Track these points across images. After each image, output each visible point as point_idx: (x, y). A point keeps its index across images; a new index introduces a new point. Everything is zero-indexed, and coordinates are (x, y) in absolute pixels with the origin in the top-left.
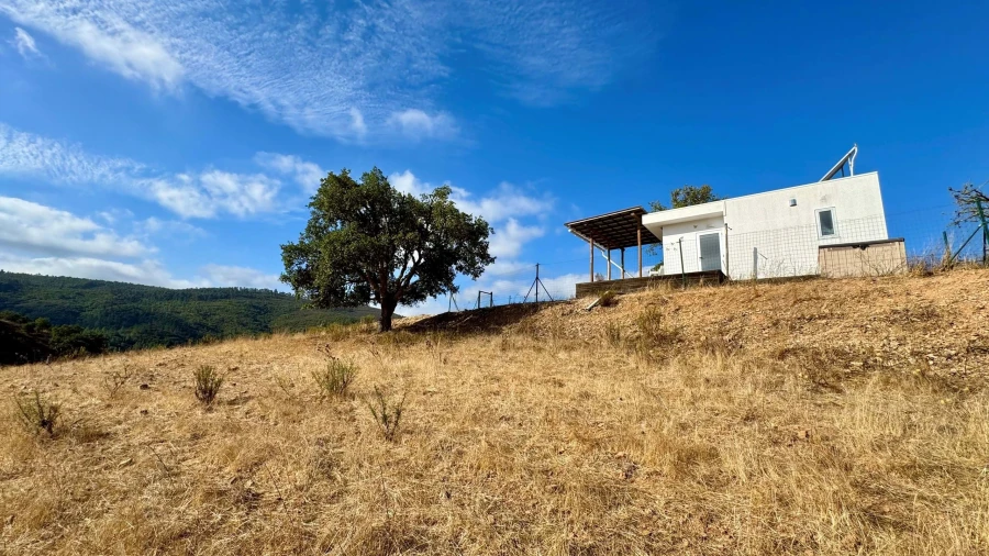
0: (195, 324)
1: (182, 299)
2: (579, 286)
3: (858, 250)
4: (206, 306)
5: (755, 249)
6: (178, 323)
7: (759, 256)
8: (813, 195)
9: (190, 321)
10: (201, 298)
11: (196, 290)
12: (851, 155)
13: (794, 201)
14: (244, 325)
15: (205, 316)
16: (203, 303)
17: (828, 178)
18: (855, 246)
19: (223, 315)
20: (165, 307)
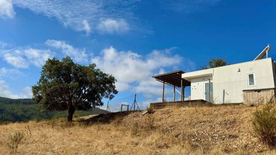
0: (21, 115)
1: (16, 103)
2: (151, 104)
3: (257, 92)
4: (26, 107)
5: (224, 90)
6: (13, 115)
7: (225, 93)
8: (247, 67)
9: (19, 114)
10: (24, 103)
11: (22, 99)
12: (267, 49)
13: (239, 69)
14: (42, 116)
15: (25, 112)
16: (25, 106)
17: (256, 59)
18: (256, 91)
19: (33, 112)
20: (8, 107)
